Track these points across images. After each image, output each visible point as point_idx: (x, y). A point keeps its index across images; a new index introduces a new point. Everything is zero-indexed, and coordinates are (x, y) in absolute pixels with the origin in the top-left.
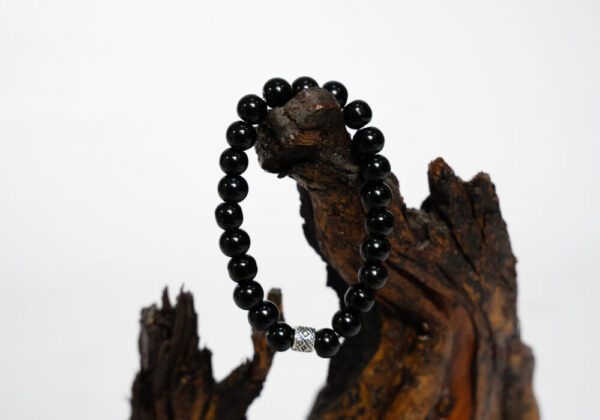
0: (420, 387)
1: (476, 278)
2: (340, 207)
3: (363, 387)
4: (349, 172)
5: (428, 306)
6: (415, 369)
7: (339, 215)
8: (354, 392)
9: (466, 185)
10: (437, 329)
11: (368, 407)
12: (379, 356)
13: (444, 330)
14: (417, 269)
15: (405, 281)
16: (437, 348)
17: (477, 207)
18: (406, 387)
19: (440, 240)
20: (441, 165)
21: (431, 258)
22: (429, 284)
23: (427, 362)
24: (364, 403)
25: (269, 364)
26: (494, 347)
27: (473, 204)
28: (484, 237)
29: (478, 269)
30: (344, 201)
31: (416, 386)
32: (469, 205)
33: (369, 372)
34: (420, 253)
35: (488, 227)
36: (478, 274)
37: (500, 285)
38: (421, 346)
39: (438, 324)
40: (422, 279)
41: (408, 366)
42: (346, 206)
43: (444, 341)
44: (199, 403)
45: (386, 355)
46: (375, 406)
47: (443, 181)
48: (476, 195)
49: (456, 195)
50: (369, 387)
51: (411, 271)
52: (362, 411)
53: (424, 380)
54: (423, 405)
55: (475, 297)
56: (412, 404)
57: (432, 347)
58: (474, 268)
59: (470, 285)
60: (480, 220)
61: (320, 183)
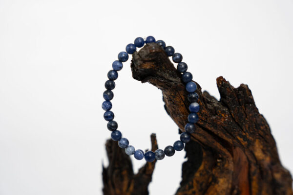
0: (220, 184)
1: (244, 134)
2: (172, 97)
3: (195, 182)
4: (172, 81)
5: (218, 145)
6: (217, 175)
7: (171, 101)
8: (191, 183)
9: (235, 89)
10: (225, 157)
11: (197, 191)
12: (202, 168)
13: (228, 157)
14: (212, 128)
15: (206, 133)
16: (226, 166)
17: (240, 100)
18: (213, 183)
19: (223, 115)
20: (221, 80)
21: (219, 123)
22: (220, 135)
23: (222, 172)
24: (195, 189)
25: (153, 167)
26: (260, 168)
27: (239, 99)
28: (246, 115)
29: (245, 130)
30: (172, 94)
31: (218, 183)
32: (237, 99)
33: (197, 174)
34: (213, 120)
35: (248, 110)
36: (245, 132)
37: (259, 138)
38: (219, 164)
39: (225, 154)
40: (216, 133)
41: (214, 173)
42: (174, 97)
43: (229, 163)
44: (126, 182)
45: (205, 167)
46: (200, 191)
47: (223, 87)
48: (240, 95)
49: (230, 94)
50: (197, 182)
51: (210, 129)
52: (194, 193)
53: (221, 181)
54: (221, 192)
55: (245, 143)
56: (216, 191)
57: (223, 165)
58: (242, 130)
59: (241, 137)
60: (243, 106)
61: (160, 86)
